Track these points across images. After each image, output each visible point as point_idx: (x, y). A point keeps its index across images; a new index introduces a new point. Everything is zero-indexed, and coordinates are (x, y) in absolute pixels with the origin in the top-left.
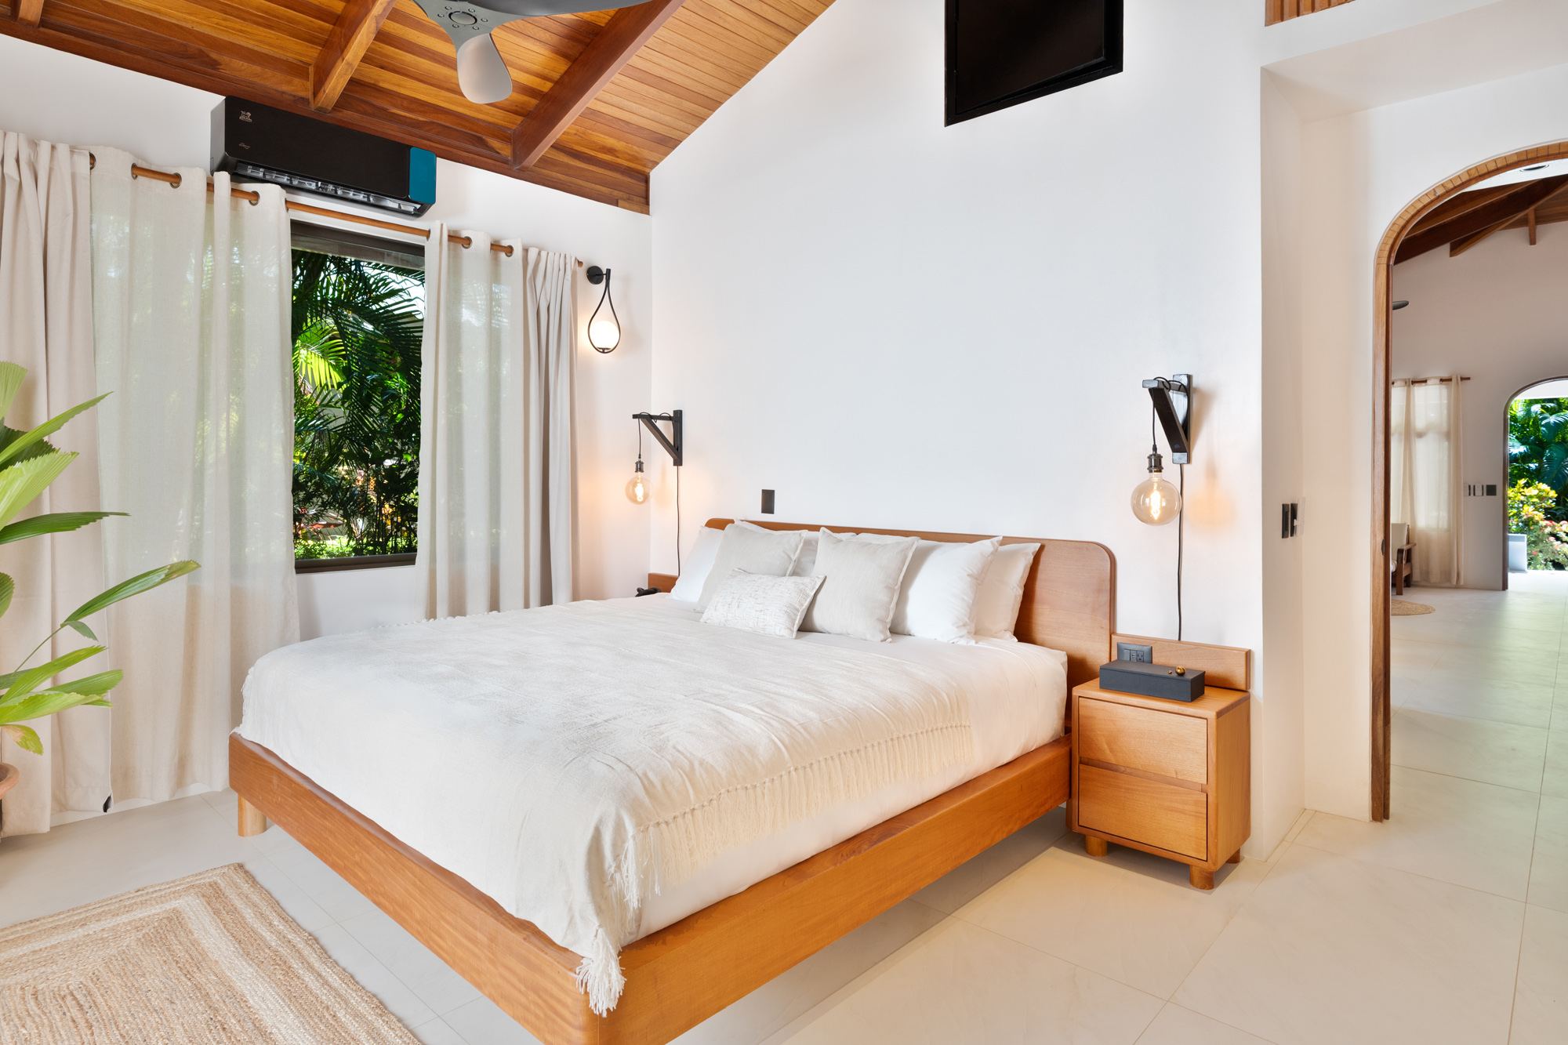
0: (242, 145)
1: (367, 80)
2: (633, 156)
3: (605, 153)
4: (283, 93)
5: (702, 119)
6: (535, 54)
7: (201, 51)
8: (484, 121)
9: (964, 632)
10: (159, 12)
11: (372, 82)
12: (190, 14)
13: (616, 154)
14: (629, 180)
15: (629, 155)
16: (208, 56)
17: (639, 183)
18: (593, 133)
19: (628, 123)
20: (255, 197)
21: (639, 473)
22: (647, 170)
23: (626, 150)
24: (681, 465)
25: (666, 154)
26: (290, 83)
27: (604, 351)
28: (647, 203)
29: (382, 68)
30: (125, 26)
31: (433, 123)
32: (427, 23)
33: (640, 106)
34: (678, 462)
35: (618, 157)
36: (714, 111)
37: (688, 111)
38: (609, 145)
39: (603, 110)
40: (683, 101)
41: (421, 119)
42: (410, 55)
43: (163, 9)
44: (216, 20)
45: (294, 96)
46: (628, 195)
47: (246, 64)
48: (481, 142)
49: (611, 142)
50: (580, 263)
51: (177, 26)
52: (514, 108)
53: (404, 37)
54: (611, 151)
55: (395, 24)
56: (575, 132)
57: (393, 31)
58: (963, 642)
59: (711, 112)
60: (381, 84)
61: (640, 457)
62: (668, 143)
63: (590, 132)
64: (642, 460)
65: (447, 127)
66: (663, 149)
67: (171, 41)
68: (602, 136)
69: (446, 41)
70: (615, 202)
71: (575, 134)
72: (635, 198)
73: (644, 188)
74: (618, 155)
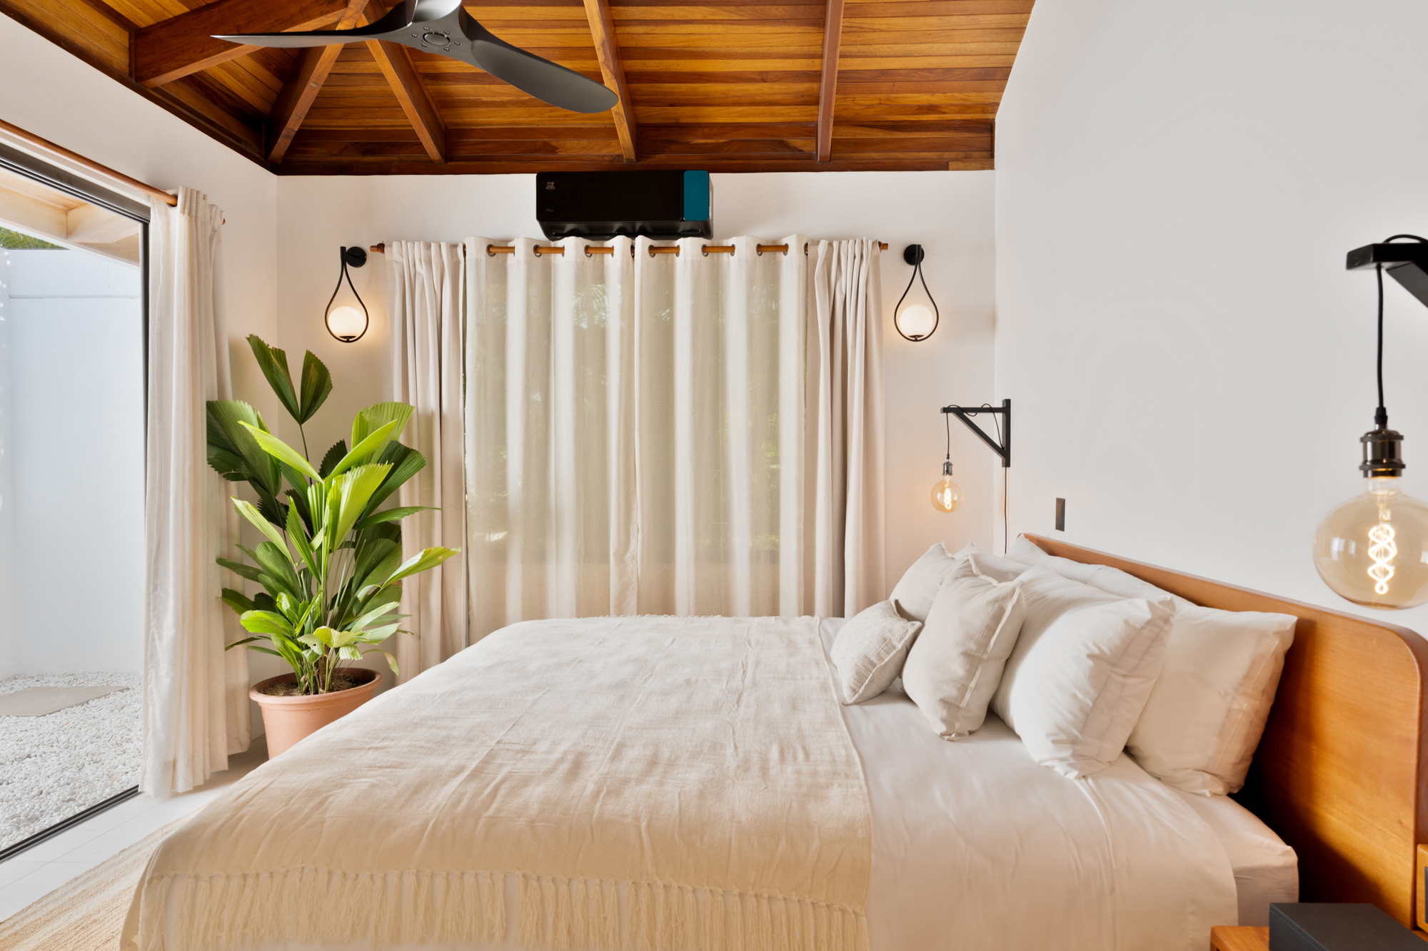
0: (548, 210)
1: (669, 121)
2: (961, 105)
3: (927, 114)
4: (604, 156)
5: (1021, 29)
6: (781, 35)
7: (545, 142)
8: (783, 123)
9: (1067, 753)
10: (516, 124)
11: (674, 121)
12: (531, 116)
13: (940, 110)
14: (967, 135)
15: (955, 105)
16: (550, 145)
17: (979, 135)
18: (898, 95)
19: (930, 70)
20: (561, 250)
21: (948, 476)
22: (990, 116)
23: (948, 102)
24: (1009, 466)
25: (1002, 89)
26: (608, 146)
27: (916, 338)
28: (992, 156)
29: (672, 105)
30: (496, 142)
31: (733, 141)
32: (676, 49)
33: (930, 45)
34: (1007, 464)
35: (945, 113)
36: (1029, 12)
37: (994, 26)
38: (924, 103)
39: (892, 67)
40: (980, 17)
41: (721, 141)
42: (684, 85)
43: (516, 120)
44: (547, 114)
45: (612, 156)
46: (964, 154)
47: (576, 142)
48: (783, 145)
49: (924, 99)
50: (883, 246)
51: (528, 129)
52: (801, 99)
53: (668, 70)
54: (932, 109)
55: (654, 61)
56: (878, 102)
57: (657, 69)
58: (1060, 769)
59: (1024, 16)
60: (683, 121)
61: (948, 458)
62: (999, 75)
63: (894, 95)
64: (950, 461)
65: (747, 141)
66: (992, 84)
67: (525, 142)
68: (909, 95)
69: (701, 59)
70: (942, 166)
71: (880, 104)
72: (975, 154)
73: (989, 139)
74: (944, 110)
